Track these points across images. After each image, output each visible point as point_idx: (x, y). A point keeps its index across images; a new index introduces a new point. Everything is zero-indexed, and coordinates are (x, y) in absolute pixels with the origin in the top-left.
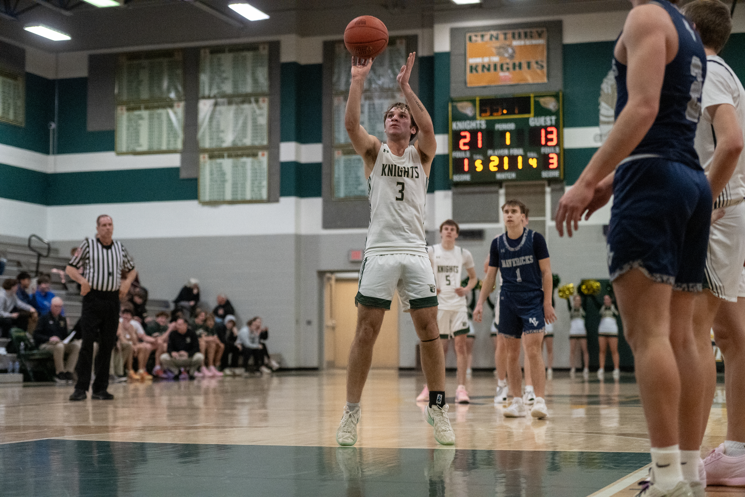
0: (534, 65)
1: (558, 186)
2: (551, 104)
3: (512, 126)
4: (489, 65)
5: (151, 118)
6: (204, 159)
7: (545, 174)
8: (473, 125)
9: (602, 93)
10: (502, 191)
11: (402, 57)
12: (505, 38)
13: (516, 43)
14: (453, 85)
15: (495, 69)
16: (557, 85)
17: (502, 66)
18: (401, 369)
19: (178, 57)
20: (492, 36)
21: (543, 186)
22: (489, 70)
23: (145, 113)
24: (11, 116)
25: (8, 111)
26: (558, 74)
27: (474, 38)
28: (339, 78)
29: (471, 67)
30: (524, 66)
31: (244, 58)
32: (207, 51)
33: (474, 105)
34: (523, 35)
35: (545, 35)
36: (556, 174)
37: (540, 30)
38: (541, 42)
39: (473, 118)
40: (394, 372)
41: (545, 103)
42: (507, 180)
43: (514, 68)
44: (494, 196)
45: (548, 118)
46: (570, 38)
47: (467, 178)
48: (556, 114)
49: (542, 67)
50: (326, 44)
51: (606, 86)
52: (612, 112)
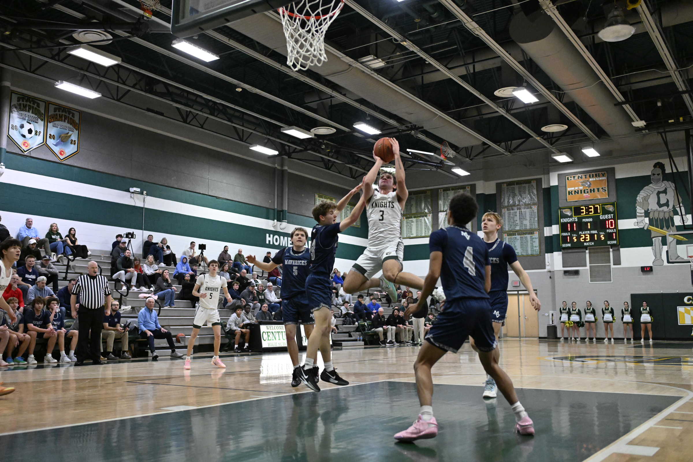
0: (601, 190)
1: (616, 248)
2: (611, 208)
3: (591, 220)
4: (578, 191)
5: (417, 222)
7: (609, 243)
8: (571, 220)
9: (637, 201)
10: (587, 251)
11: (535, 189)
12: (586, 178)
13: (590, 180)
14: (560, 201)
15: (581, 193)
16: (613, 199)
17: (584, 191)
18: (540, 338)
19: (429, 193)
20: (579, 177)
21: (609, 248)
22: (578, 193)
23: (414, 220)
26: (613, 193)
27: (570, 178)
28: (504, 200)
29: (569, 192)
30: (596, 190)
32: (442, 190)
33: (572, 211)
34: (594, 176)
35: (606, 175)
36: (615, 242)
37: (603, 173)
38: (604, 178)
39: (571, 217)
40: (536, 339)
41: (607, 208)
42: (590, 246)
43: (591, 192)
44: (583, 253)
45: (609, 215)
46: (618, 176)
47: (569, 245)
48: (613, 213)
49: (605, 190)
50: (497, 184)
51: (639, 198)
52: (643, 211)
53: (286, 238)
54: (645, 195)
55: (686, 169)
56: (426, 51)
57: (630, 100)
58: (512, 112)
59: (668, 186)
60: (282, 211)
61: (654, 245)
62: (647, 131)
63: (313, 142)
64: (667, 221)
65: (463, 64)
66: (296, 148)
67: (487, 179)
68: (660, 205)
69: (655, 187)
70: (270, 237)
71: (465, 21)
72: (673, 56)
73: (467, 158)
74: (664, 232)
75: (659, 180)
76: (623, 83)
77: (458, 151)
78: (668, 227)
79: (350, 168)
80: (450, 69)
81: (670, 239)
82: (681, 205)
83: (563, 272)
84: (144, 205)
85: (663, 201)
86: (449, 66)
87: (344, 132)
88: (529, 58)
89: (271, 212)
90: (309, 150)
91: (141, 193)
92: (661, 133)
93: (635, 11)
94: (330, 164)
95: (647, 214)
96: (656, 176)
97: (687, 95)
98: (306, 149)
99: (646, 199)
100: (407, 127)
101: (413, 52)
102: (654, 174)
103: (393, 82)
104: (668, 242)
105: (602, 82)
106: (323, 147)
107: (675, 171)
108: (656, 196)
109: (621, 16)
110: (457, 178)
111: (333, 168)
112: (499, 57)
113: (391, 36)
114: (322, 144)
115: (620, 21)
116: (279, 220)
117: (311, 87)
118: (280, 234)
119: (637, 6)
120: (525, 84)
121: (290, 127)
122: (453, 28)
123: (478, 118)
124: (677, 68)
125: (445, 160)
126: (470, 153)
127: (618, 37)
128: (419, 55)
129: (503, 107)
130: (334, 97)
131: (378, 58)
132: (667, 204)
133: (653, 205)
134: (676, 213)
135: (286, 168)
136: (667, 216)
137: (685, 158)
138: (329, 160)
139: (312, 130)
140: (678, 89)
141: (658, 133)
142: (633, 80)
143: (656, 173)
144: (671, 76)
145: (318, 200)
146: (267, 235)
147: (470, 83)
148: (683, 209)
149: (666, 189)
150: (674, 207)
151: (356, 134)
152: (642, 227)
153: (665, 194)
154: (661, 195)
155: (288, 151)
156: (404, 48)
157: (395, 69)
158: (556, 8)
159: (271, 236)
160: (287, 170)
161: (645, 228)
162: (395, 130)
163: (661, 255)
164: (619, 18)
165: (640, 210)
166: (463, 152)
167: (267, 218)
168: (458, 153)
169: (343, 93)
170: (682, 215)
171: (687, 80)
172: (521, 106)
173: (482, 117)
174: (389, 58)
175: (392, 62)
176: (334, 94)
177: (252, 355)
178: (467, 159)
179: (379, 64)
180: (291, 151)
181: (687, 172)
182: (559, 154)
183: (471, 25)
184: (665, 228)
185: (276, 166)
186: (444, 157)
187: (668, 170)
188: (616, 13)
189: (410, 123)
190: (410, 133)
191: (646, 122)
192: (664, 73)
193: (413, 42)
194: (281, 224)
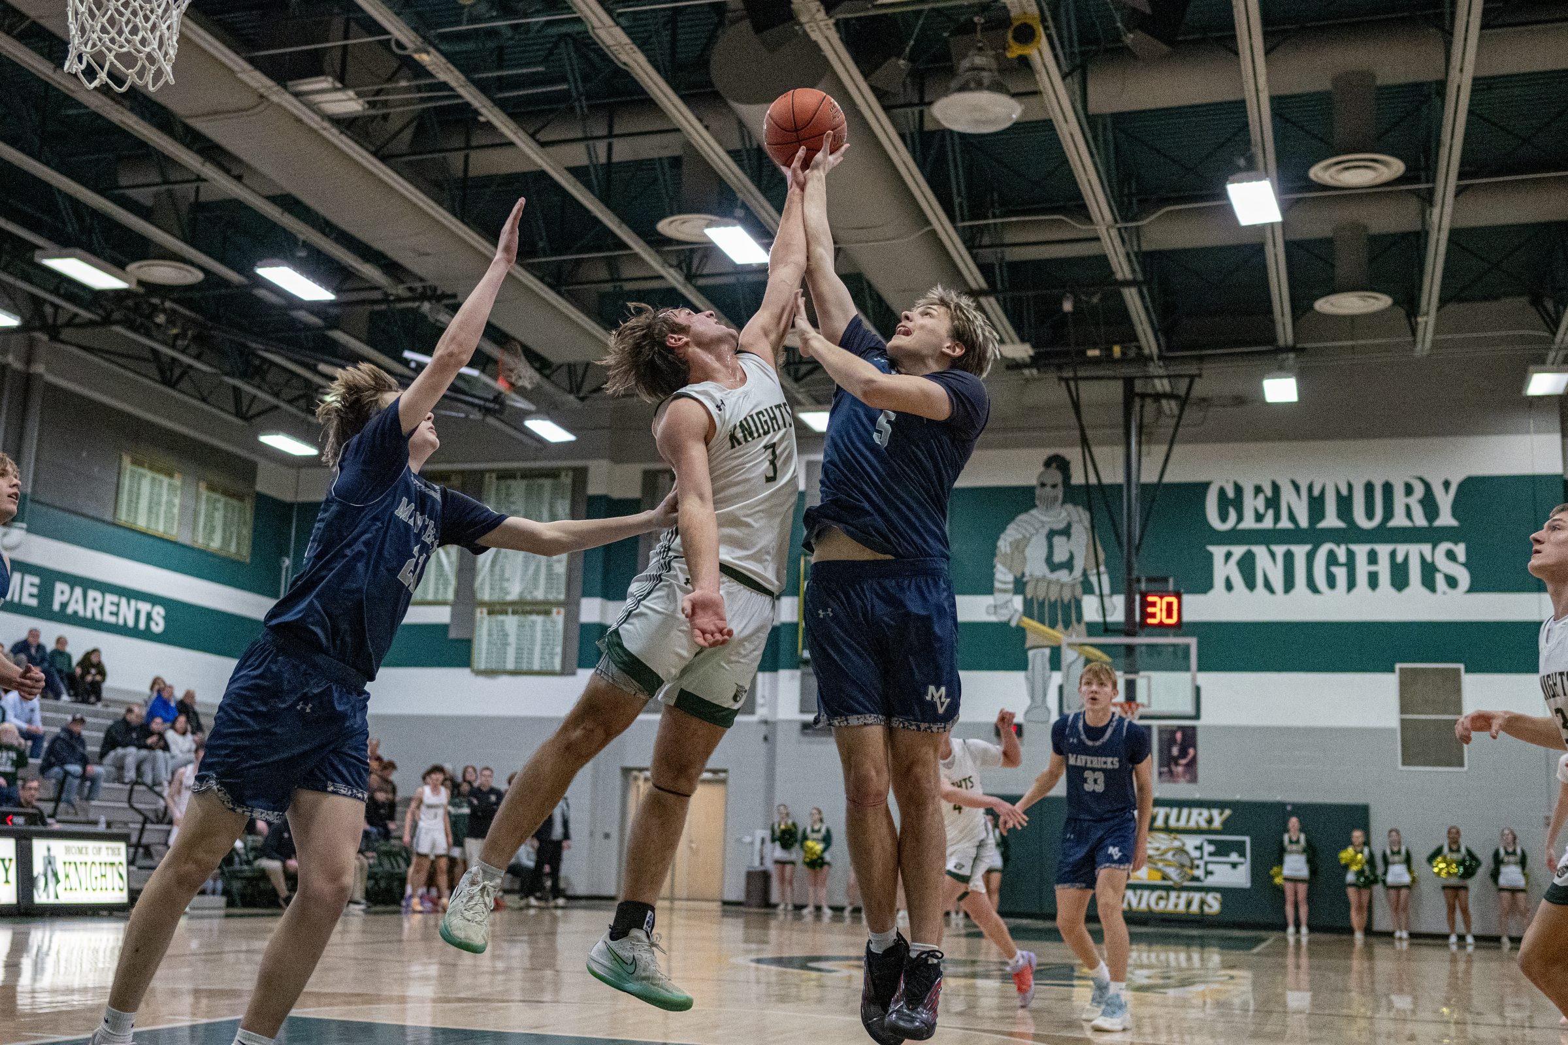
6: (481, 614)
9: (998, 552)
18: (725, 903)
31: (541, 486)
32: (494, 476)
40: (716, 906)
50: (646, 473)
51: (1004, 544)
52: (1010, 578)
54: (1020, 536)
55: (1120, 479)
56: (483, 87)
57: (999, 286)
58: (701, 282)
59: (1075, 518)
61: (1030, 667)
62: (1035, 371)
63: (130, 303)
64: (1066, 608)
65: (580, 135)
66: (76, 315)
67: (618, 456)
68: (1053, 567)
69: (1044, 519)
71: (597, 24)
72: (1108, 190)
73: (571, 392)
74: (1058, 635)
75: (1056, 498)
76: (986, 240)
77: (547, 372)
78: (1067, 625)
79: (236, 390)
80: (543, 145)
81: (1069, 656)
82: (1102, 569)
83: (798, 727)
85: (1060, 556)
86: (543, 136)
87: (224, 283)
88: (755, 146)
90: (117, 322)
92: (1067, 380)
93: (1024, 63)
94: (177, 372)
95: (1019, 586)
96: (1048, 489)
97: (1134, 290)
98: (107, 321)
99: (1019, 546)
100: (411, 289)
101: (444, 86)
102: (1043, 485)
103: (384, 158)
104: (1064, 664)
105: (934, 232)
106: (161, 319)
107: (1093, 480)
108: (1045, 543)
109: (991, 70)
110: (539, 446)
111: (185, 384)
112: (678, 130)
113: (385, 32)
114: (155, 309)
115: (986, 82)
117: (142, 144)
119: (1032, 52)
120: (739, 212)
121: (65, 251)
122: (562, 37)
123: (608, 287)
124: (1116, 221)
125: (508, 392)
126: (579, 380)
127: (977, 122)
128: (459, 96)
129: (679, 267)
130: (205, 180)
131: (345, 87)
132: (1069, 565)
133: (1036, 566)
134: (1088, 588)
135: (39, 368)
136: (1067, 595)
137: (1119, 451)
138: (174, 360)
139: (132, 267)
140: (1112, 273)
141: (1061, 379)
142: (1009, 238)
143: (1049, 482)
144: (1097, 239)
145: (128, 472)
147: (597, 192)
148: (1105, 579)
149: (1069, 526)
150: (1085, 574)
151: (262, 293)
152: (1004, 619)
153: (1063, 539)
154: (1058, 541)
155: (50, 321)
156: (420, 71)
157: (394, 125)
158: (837, 24)
160: (41, 376)
161: (1013, 624)
162: (377, 295)
163: (1045, 695)
164: (985, 74)
165: (1003, 575)
166: (562, 377)
168: (548, 377)
169: (235, 172)
170: (1101, 596)
171: (1136, 254)
172: (723, 270)
173: (621, 287)
174: (378, 93)
175: (385, 104)
176: (209, 171)
178: (571, 397)
179: (348, 104)
180: (61, 321)
181: (1120, 486)
182: (813, 408)
183: (610, 33)
184: (1060, 626)
185: (10, 359)
186: (507, 385)
187: (1077, 478)
188: (979, 61)
189: (421, 280)
190: (419, 307)
191: (1033, 346)
192: (1082, 230)
193: (450, 57)
194: (5, 535)
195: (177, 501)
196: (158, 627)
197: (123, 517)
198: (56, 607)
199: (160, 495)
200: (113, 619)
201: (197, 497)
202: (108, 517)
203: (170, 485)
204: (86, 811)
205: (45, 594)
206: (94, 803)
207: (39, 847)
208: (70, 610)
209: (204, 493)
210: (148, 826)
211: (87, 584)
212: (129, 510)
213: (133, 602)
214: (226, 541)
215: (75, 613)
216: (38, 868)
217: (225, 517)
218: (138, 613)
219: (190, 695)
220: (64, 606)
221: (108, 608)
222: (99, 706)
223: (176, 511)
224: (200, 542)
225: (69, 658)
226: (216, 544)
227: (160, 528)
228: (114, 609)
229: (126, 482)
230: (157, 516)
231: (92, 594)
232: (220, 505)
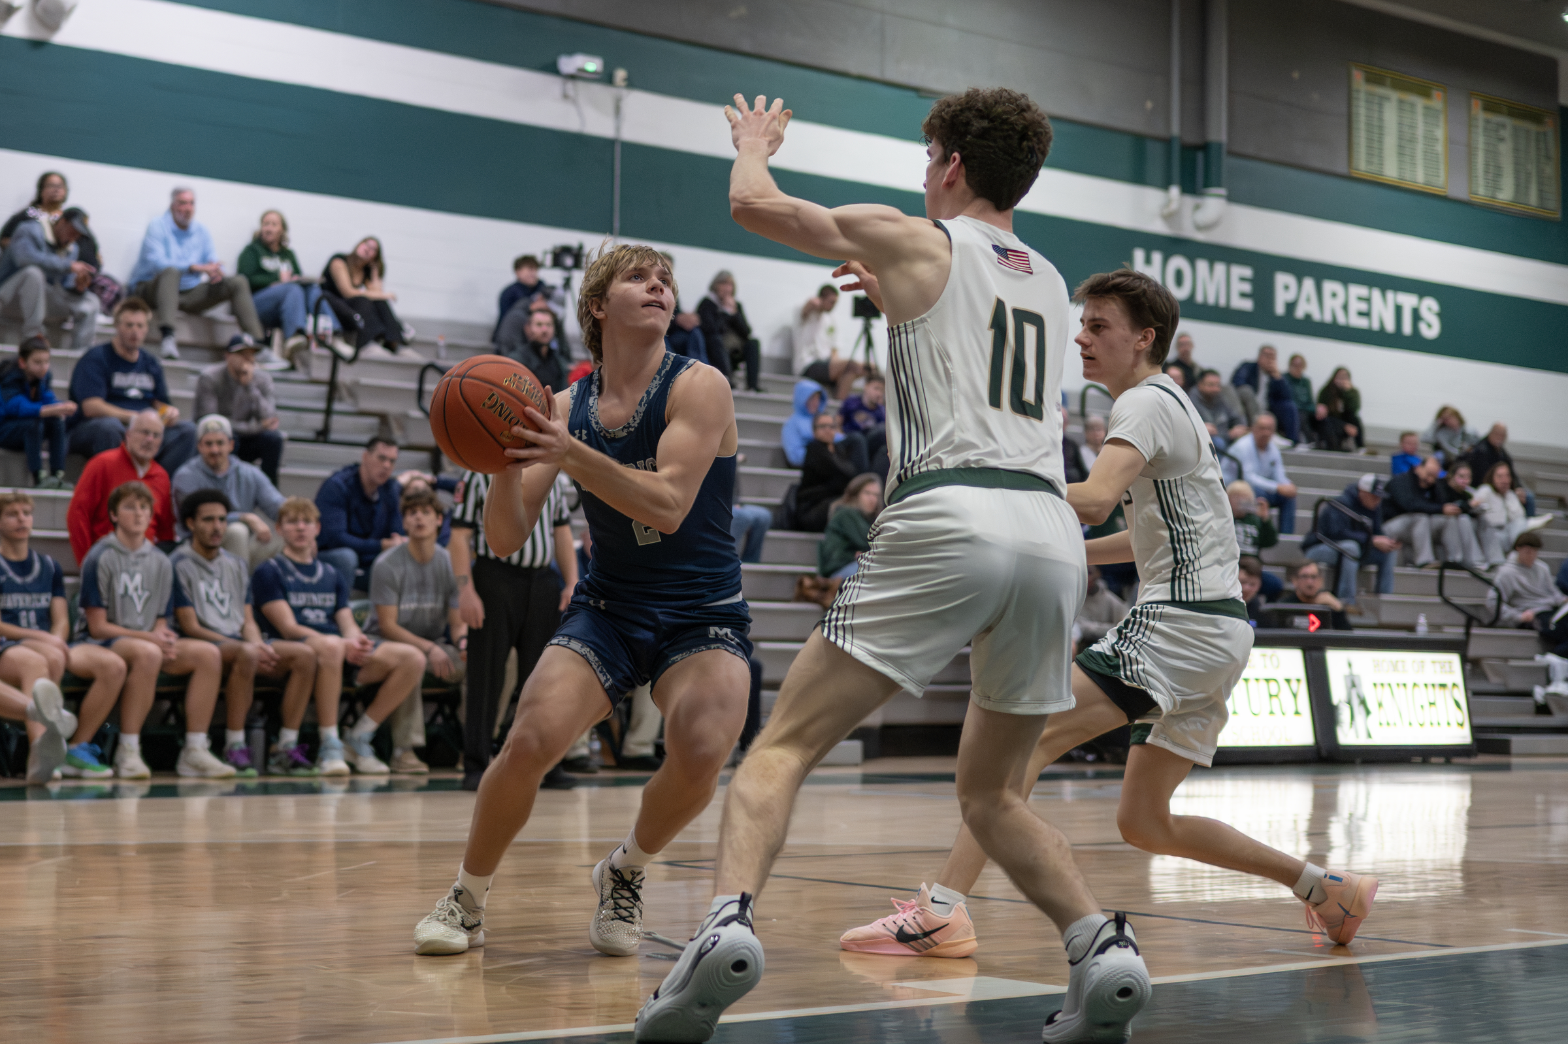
24: (1533, 199)
25: (1527, 188)
53: (1220, 268)
60: (1205, 147)
70: (1148, 261)
84: (618, 129)
89: (1155, 152)
91: (606, 78)
116: (1192, 186)
118: (1192, 250)
145: (1362, 96)
146: (1139, 255)
159: (1157, 257)
167: (1138, 177)
177: (1099, 776)
194: (1197, 207)
195: (1440, 133)
196: (1431, 329)
197: (1362, 165)
198: (1280, 309)
199: (1413, 127)
200: (1362, 323)
201: (1470, 124)
202: (1342, 168)
203: (1426, 108)
204: (1376, 611)
205: (1262, 291)
206: (1385, 597)
207: (1337, 661)
208: (1300, 313)
209: (1481, 116)
210: (1475, 631)
211: (1320, 272)
212: (1370, 154)
213: (1390, 295)
214: (1520, 187)
215: (1308, 317)
216: (1338, 693)
217: (1516, 150)
218: (1399, 310)
219: (1499, 432)
220: (1291, 307)
221: (1356, 306)
222: (1361, 455)
223: (1440, 148)
224: (1481, 192)
225: (1305, 383)
226: (1506, 194)
227: (1419, 177)
228: (1363, 307)
229: (1361, 111)
230: (1413, 157)
231: (1329, 286)
232: (1506, 133)
